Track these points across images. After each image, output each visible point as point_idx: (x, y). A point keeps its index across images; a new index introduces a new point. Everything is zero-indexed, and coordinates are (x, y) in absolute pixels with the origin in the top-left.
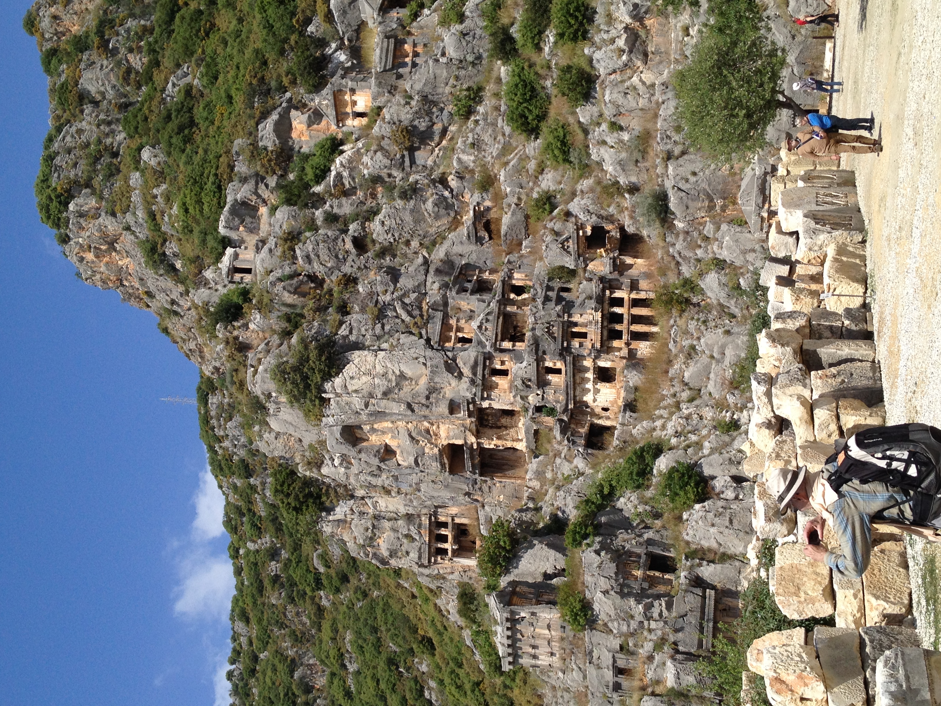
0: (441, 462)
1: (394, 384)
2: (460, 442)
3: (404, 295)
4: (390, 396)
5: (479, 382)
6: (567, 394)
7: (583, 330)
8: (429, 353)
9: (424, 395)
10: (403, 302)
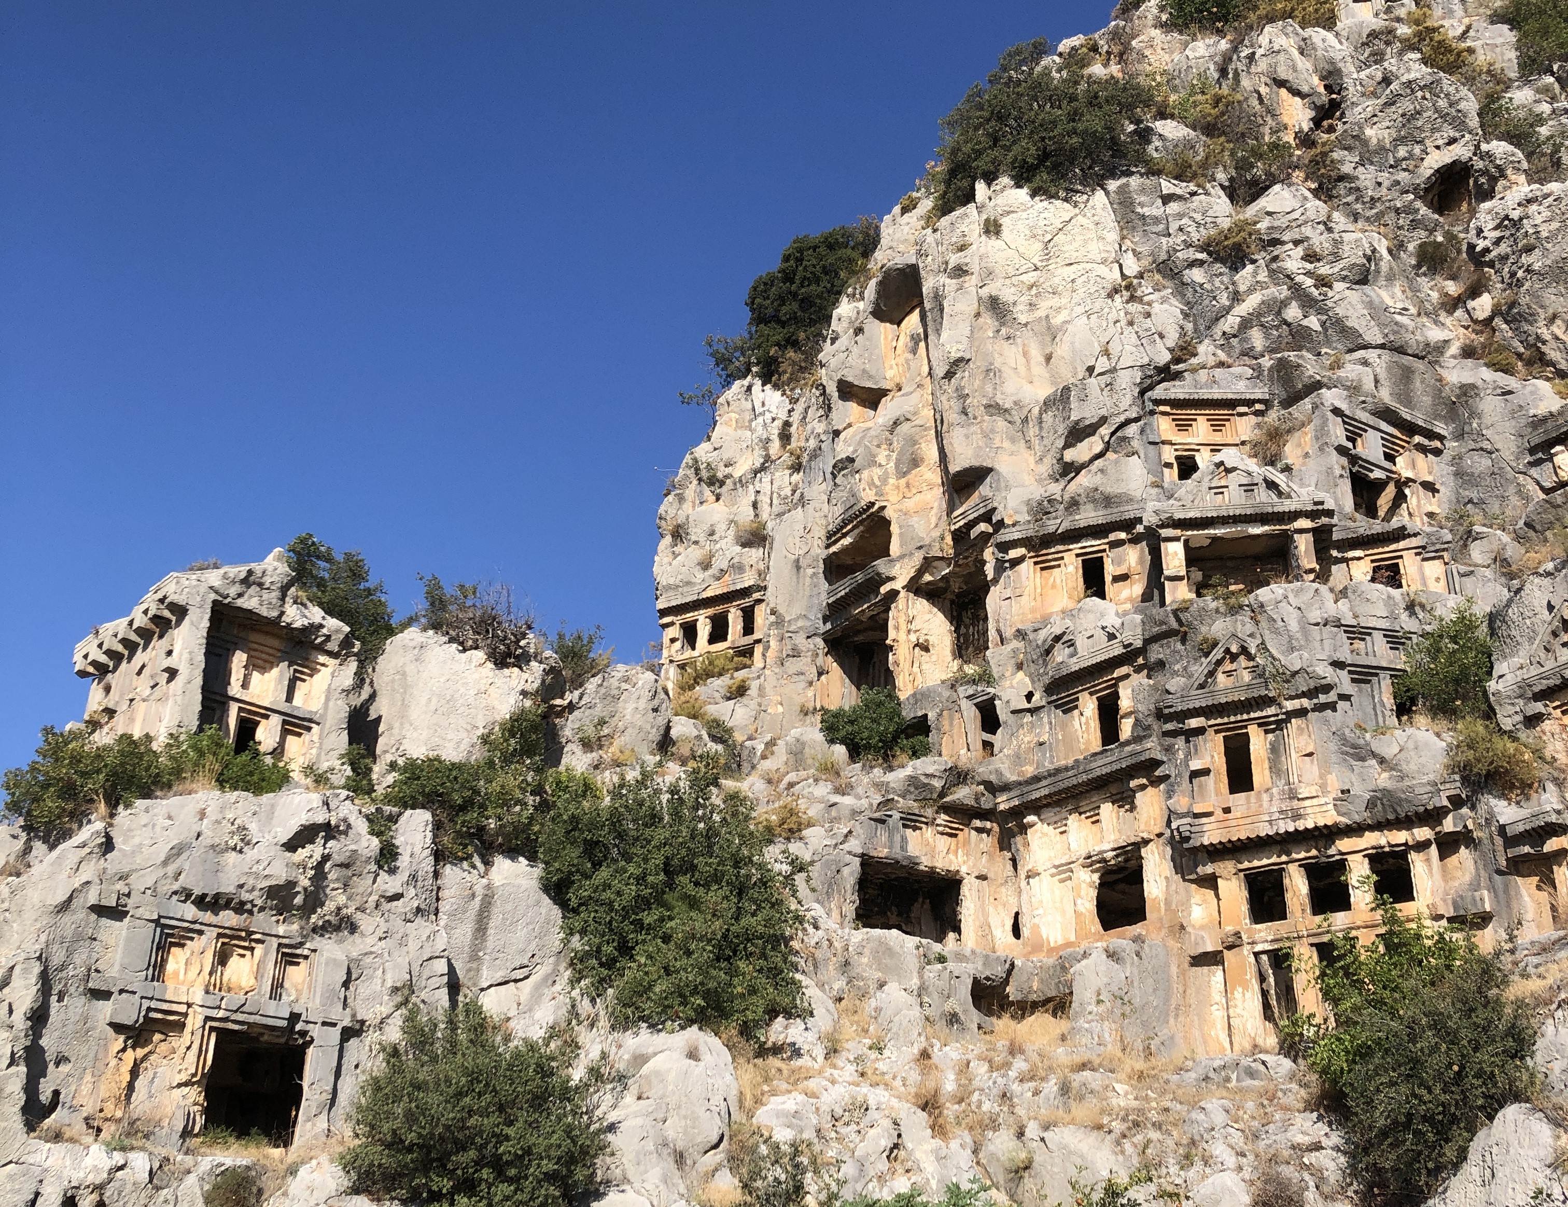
0: (845, 523)
1: (1023, 319)
2: (895, 548)
3: (1308, 303)
4: (988, 320)
5: (1052, 525)
6: (1036, 779)
7: (1260, 774)
8: (1128, 381)
9: (999, 399)
10: (1284, 304)
